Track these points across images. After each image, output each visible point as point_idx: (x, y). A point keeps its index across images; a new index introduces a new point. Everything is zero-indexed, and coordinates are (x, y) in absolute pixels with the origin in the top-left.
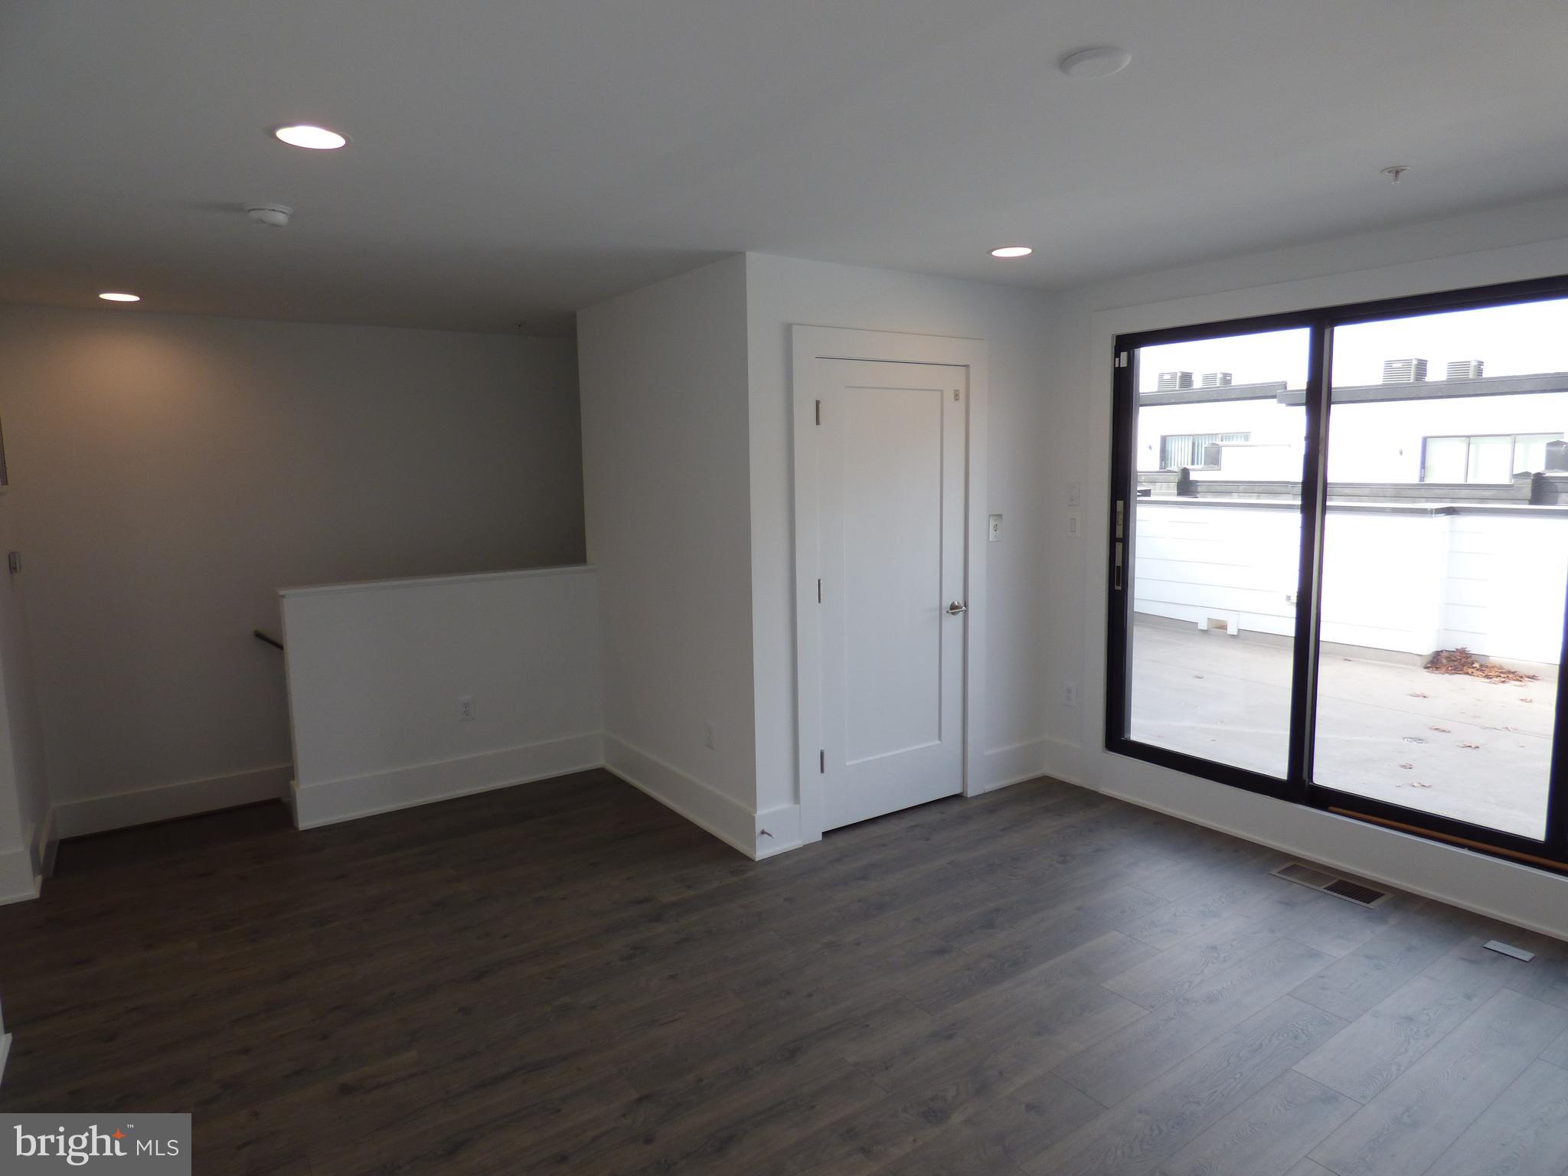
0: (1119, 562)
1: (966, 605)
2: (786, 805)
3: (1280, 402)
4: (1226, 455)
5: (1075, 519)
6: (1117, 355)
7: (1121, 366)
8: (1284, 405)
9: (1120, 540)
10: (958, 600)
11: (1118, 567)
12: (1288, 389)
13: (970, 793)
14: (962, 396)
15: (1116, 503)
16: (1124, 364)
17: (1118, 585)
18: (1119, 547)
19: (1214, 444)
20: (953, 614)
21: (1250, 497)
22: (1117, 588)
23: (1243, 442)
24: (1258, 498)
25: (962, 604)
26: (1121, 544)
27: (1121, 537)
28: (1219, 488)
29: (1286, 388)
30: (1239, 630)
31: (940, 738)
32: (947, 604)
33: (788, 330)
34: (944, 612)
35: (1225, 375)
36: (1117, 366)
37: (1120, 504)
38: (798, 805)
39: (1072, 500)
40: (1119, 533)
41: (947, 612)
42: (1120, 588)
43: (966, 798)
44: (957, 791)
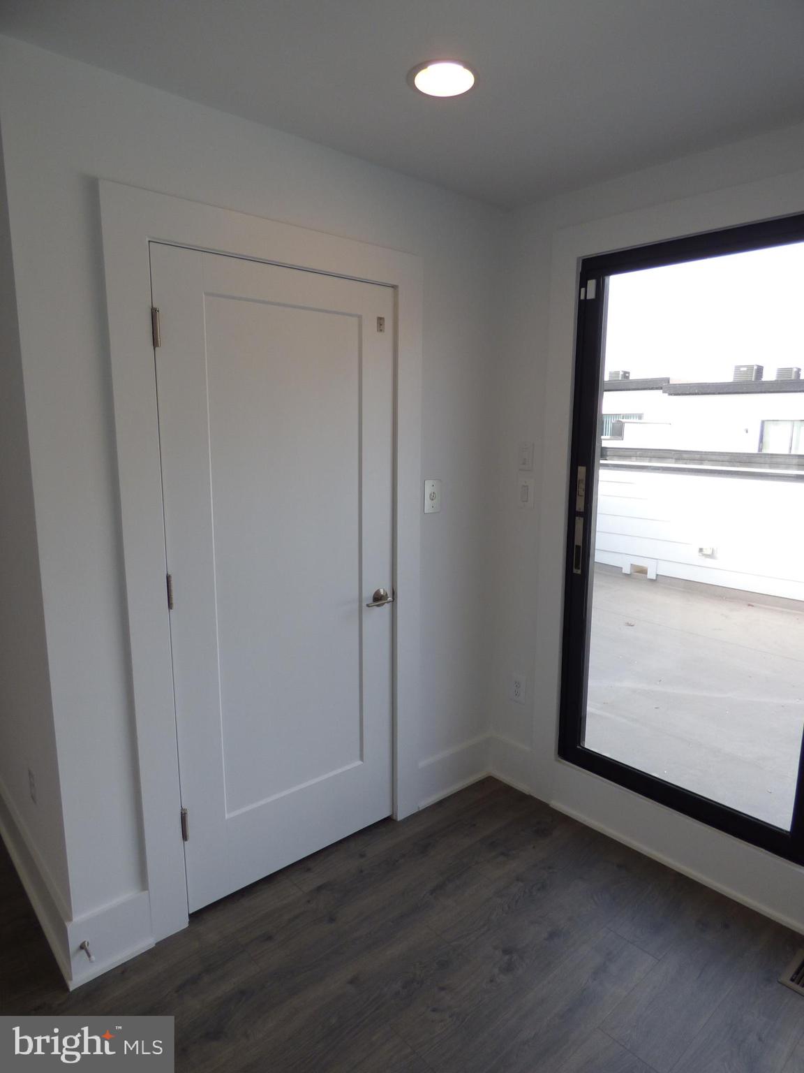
0: (578, 541)
1: (394, 593)
2: (127, 895)
3: (664, 392)
4: (628, 429)
5: (527, 486)
6: (583, 284)
7: (588, 298)
8: (667, 394)
9: (580, 514)
10: (384, 589)
11: (578, 547)
12: (671, 383)
13: (401, 816)
14: (388, 324)
15: (577, 468)
16: (591, 295)
17: (577, 567)
18: (579, 522)
19: (619, 421)
20: (378, 606)
21: (643, 461)
22: (575, 571)
23: (637, 421)
24: (650, 461)
25: (389, 594)
26: (582, 519)
27: (582, 510)
28: (622, 453)
29: (669, 382)
30: (657, 575)
31: (362, 758)
32: (368, 594)
33: (91, 188)
34: (364, 604)
35: (625, 373)
36: (582, 297)
37: (582, 470)
38: (147, 892)
39: (524, 464)
40: (580, 506)
41: (368, 606)
42: (579, 572)
43: (395, 821)
44: (386, 814)
